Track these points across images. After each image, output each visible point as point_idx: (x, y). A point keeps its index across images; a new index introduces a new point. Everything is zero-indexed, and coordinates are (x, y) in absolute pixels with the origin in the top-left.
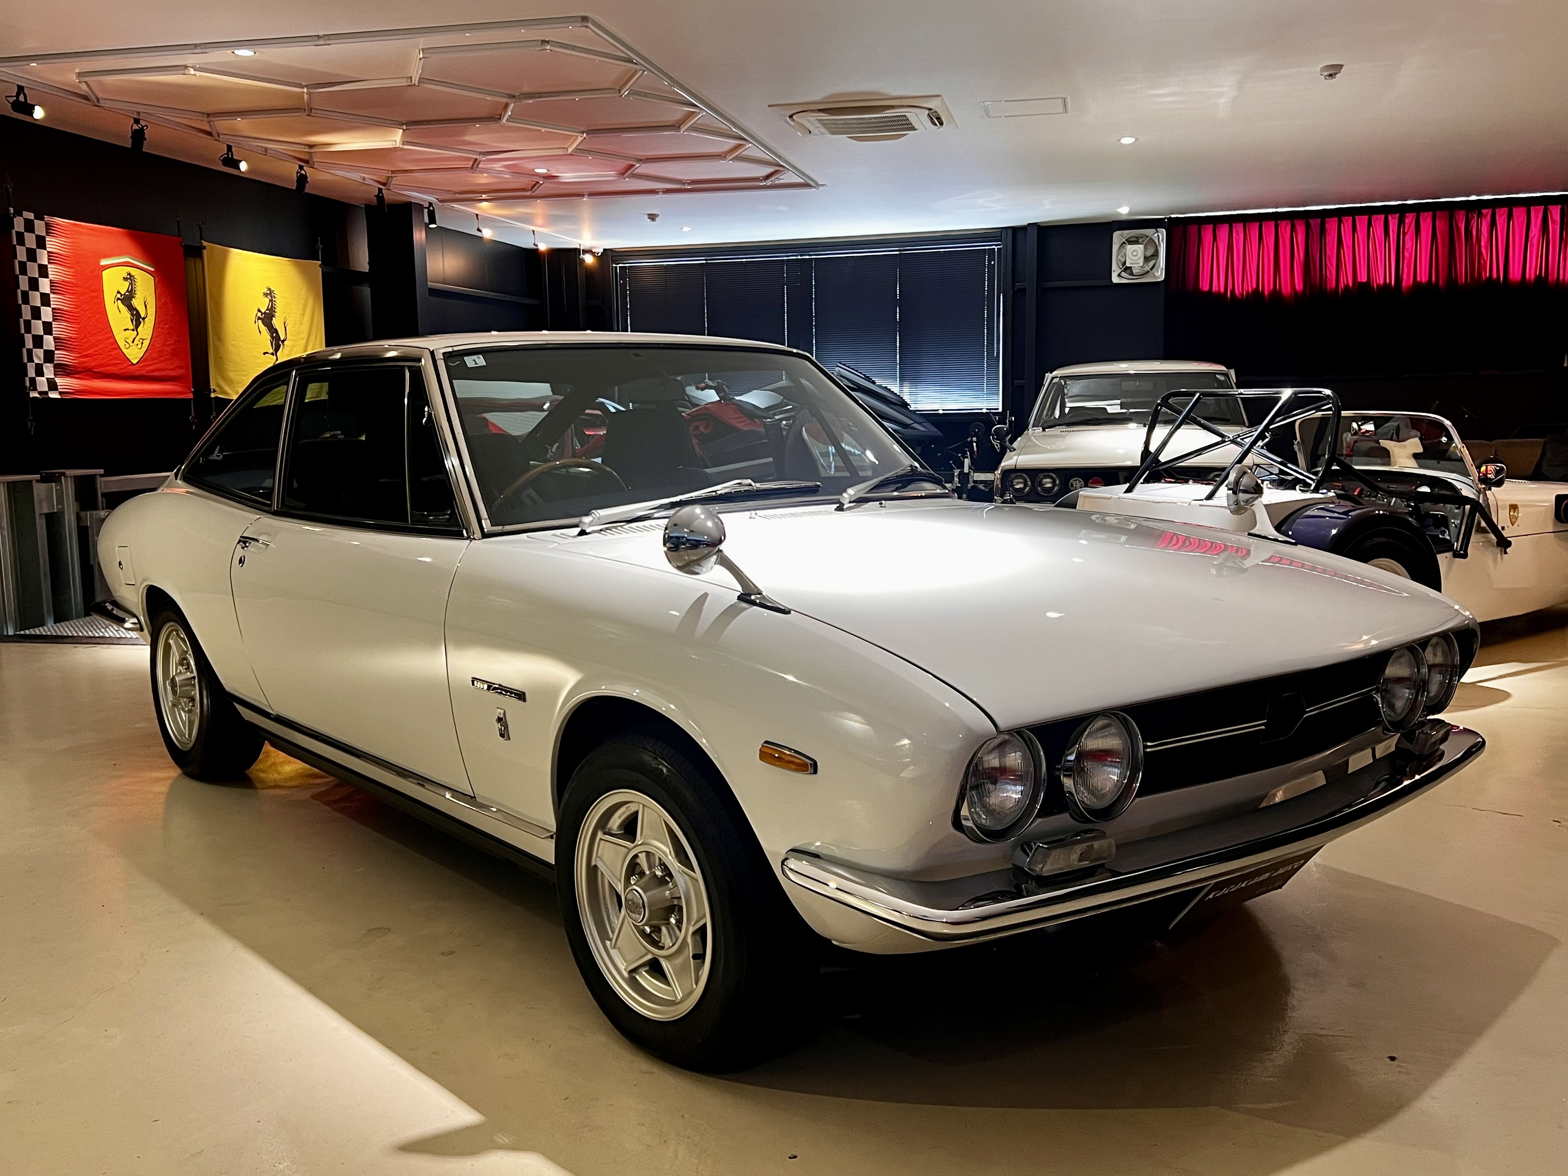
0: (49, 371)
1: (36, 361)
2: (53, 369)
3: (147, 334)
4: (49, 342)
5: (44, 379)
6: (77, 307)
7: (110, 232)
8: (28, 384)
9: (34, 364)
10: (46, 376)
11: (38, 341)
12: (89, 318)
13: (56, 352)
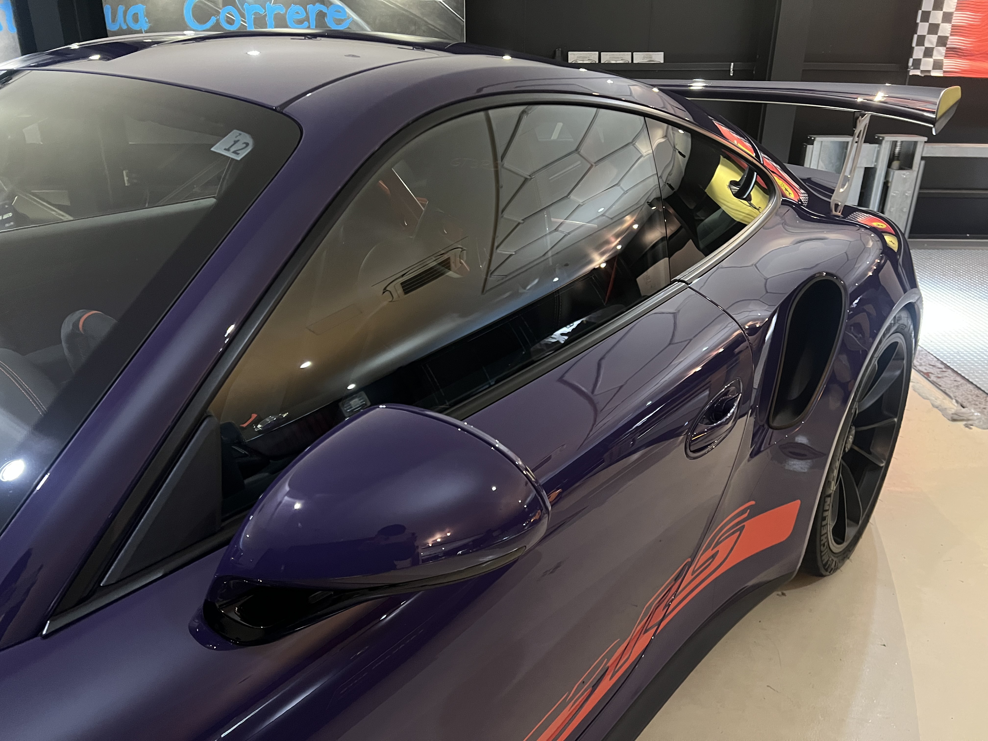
0: (939, 53)
1: (927, 44)
2: (944, 51)
4: (945, 29)
5: (931, 60)
8: (910, 64)
9: (923, 48)
10: (934, 58)
11: (934, 29)
13: (950, 37)
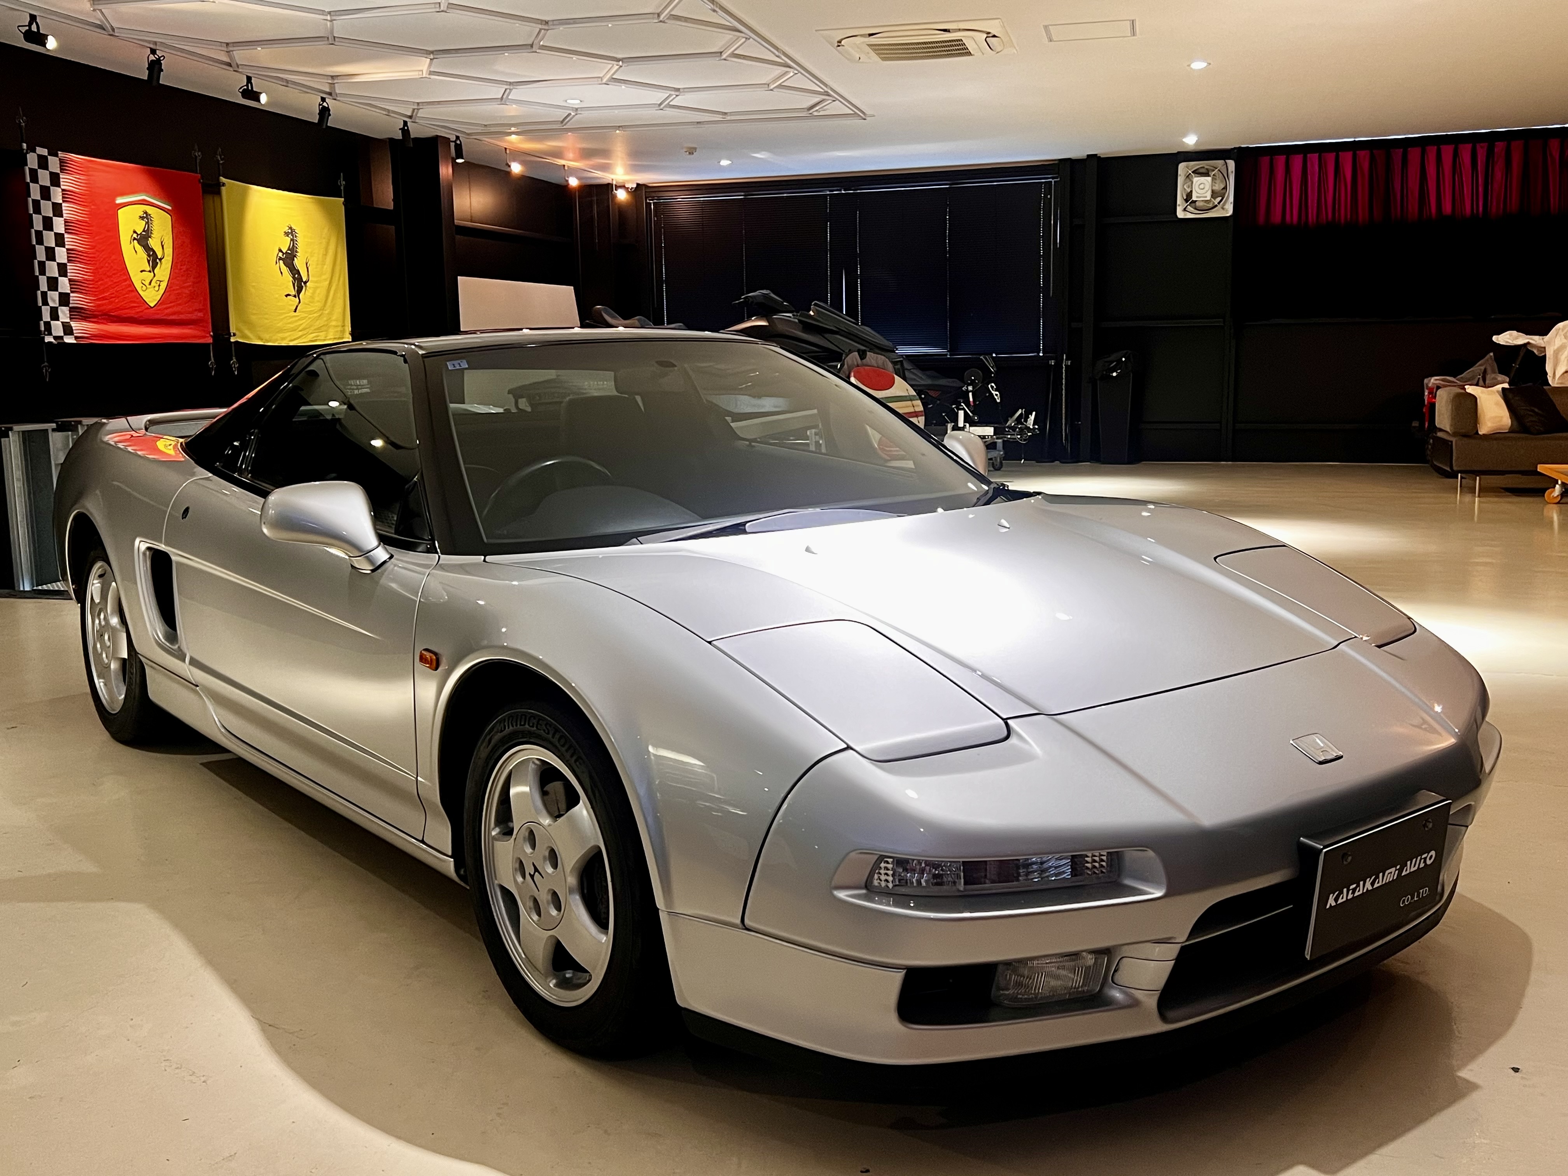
0: (64, 314)
1: (51, 304)
2: (68, 312)
3: (163, 276)
4: (64, 285)
5: (59, 323)
6: (93, 247)
7: (126, 168)
8: (43, 328)
9: (49, 307)
10: (61, 320)
11: (53, 284)
12: (104, 259)
13: (72, 295)
